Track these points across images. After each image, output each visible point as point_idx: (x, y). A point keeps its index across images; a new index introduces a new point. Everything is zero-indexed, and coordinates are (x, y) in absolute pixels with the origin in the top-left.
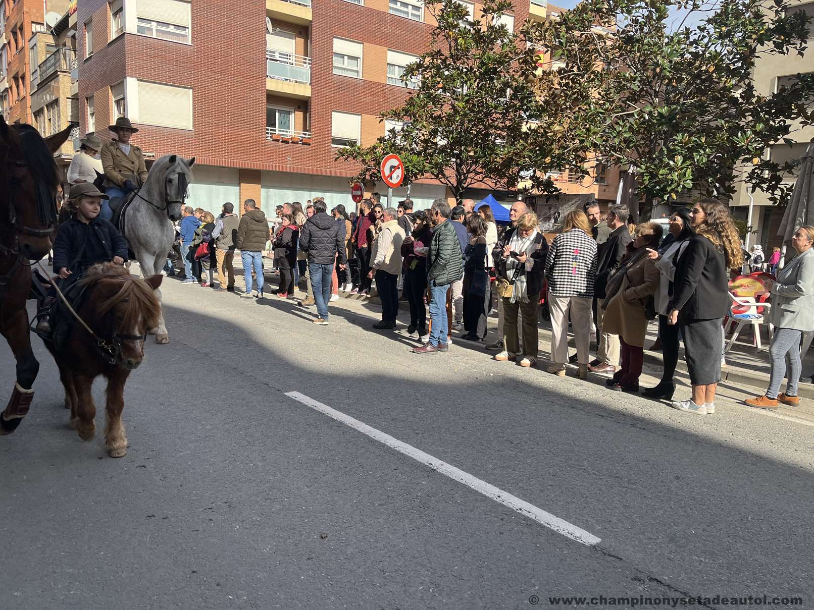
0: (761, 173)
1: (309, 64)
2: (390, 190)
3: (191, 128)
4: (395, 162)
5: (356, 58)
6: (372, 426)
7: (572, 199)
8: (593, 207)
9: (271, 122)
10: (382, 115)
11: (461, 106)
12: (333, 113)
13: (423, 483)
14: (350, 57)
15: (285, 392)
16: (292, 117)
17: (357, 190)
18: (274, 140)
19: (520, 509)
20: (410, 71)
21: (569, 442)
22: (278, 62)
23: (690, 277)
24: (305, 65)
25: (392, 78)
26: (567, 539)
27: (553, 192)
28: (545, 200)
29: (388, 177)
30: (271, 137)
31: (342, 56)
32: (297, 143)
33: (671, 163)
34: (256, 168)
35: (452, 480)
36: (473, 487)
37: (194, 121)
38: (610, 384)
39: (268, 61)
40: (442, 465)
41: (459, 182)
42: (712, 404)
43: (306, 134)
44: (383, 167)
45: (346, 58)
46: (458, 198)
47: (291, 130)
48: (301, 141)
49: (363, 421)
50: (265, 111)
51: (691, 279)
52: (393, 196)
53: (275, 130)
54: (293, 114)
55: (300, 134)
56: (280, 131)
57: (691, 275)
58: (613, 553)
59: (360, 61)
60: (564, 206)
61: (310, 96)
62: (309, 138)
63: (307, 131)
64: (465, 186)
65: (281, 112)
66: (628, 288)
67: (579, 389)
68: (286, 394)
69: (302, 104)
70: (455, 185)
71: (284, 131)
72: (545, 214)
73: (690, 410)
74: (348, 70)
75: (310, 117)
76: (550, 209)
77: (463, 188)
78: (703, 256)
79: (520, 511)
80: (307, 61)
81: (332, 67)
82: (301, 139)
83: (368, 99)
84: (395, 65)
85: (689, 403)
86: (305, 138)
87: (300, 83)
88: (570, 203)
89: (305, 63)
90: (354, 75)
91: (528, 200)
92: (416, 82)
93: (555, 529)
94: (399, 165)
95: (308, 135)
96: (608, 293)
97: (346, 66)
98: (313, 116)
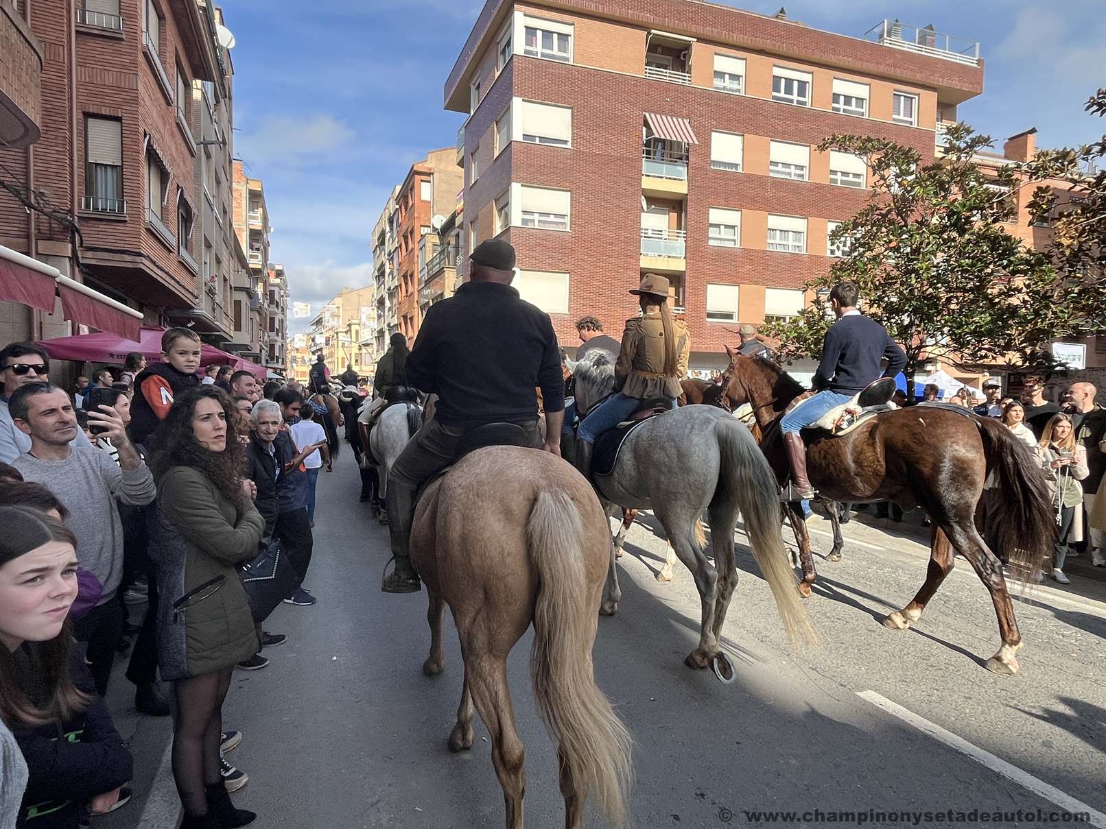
1: (684, 237)
3: (567, 312)
5: (733, 227)
11: (925, 267)
12: (709, 286)
14: (726, 226)
22: (652, 239)
24: (679, 239)
31: (718, 226)
37: (569, 305)
39: (642, 238)
43: (679, 310)
45: (722, 227)
59: (738, 229)
61: (684, 270)
63: (681, 306)
69: (675, 279)
74: (724, 240)
75: (684, 292)
80: (682, 235)
81: (708, 238)
83: (747, 268)
84: (775, 230)
87: (673, 257)
89: (679, 237)
95: (682, 310)
97: (722, 236)
98: (687, 290)
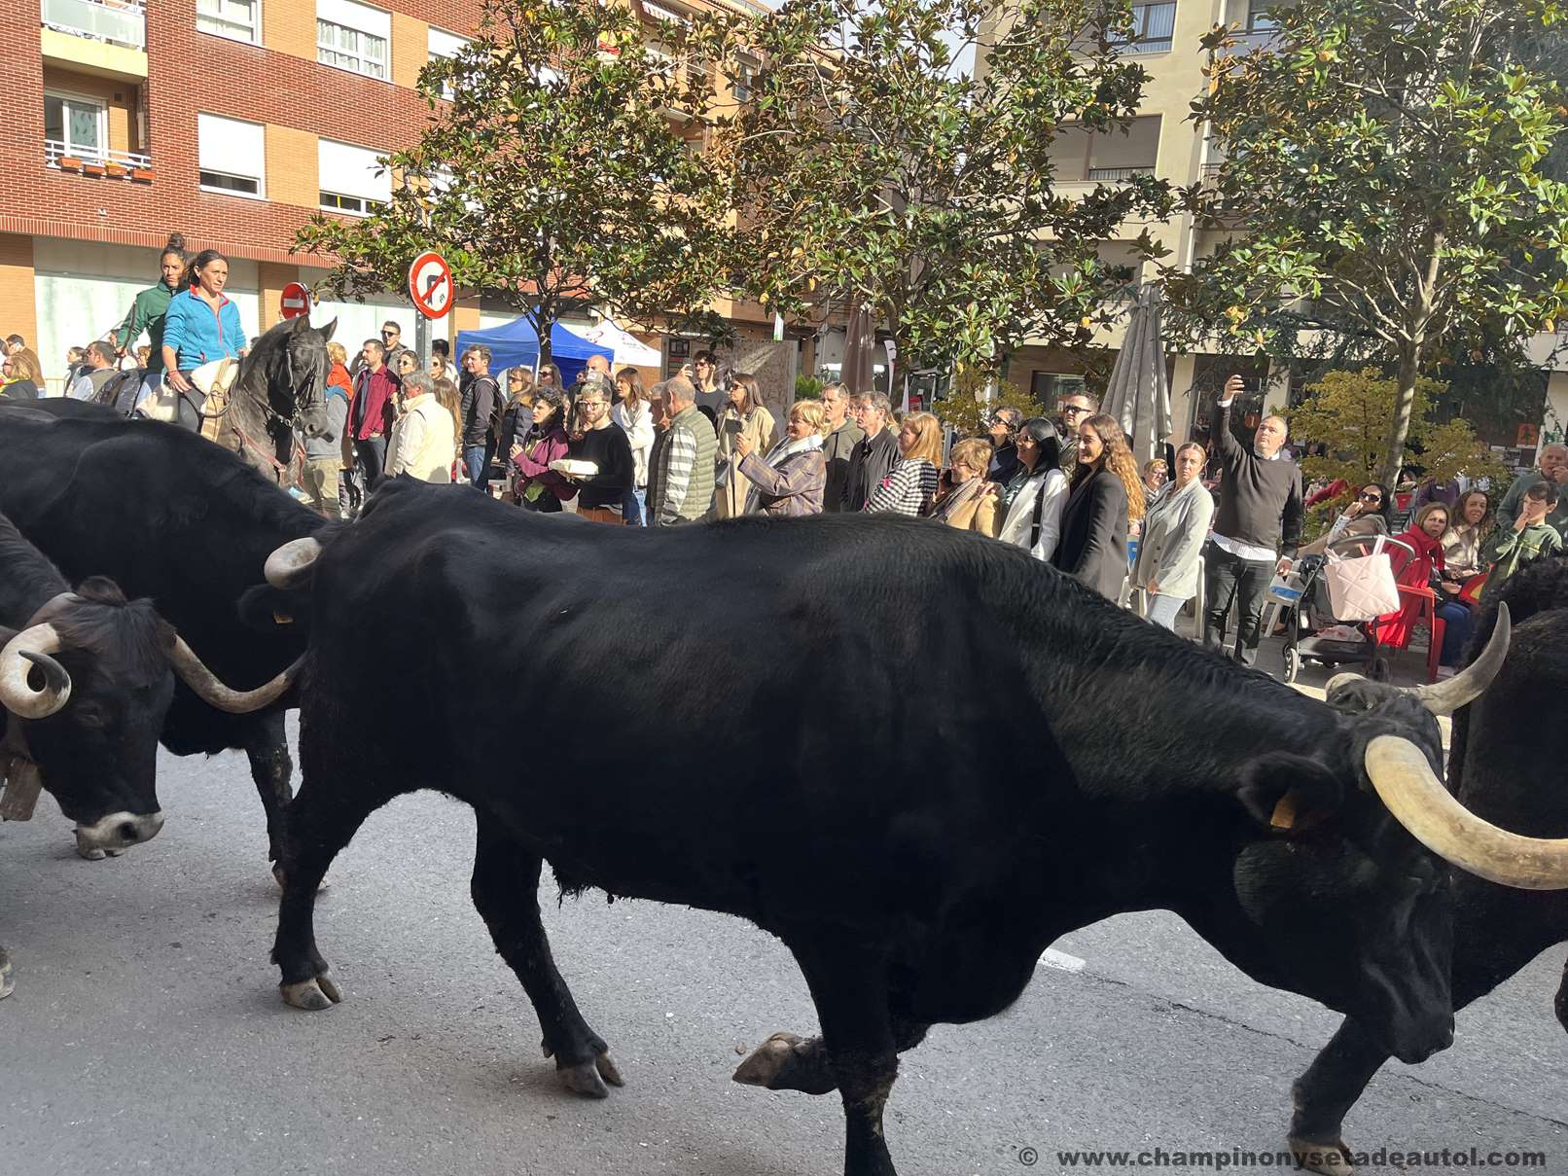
1: (142, 4)
4: (434, 269)
7: (758, 348)
9: (52, 129)
11: (558, 164)
12: (201, 117)
16: (101, 118)
17: (294, 297)
18: (64, 170)
29: (424, 298)
30: (56, 162)
32: (119, 178)
34: (23, 230)
41: (545, 305)
43: (138, 160)
44: (415, 275)
46: (543, 335)
47: (99, 148)
48: (129, 173)
50: (40, 102)
53: (63, 147)
54: (105, 112)
55: (125, 157)
56: (75, 148)
58: (1111, 978)
61: (145, 75)
62: (147, 169)
63: (141, 152)
71: (83, 150)
74: (230, 24)
75: (147, 123)
81: (195, 15)
82: (129, 169)
83: (278, 92)
86: (138, 167)
87: (119, 44)
90: (243, 37)
94: (443, 275)
95: (145, 161)
97: (225, 15)
98: (154, 119)
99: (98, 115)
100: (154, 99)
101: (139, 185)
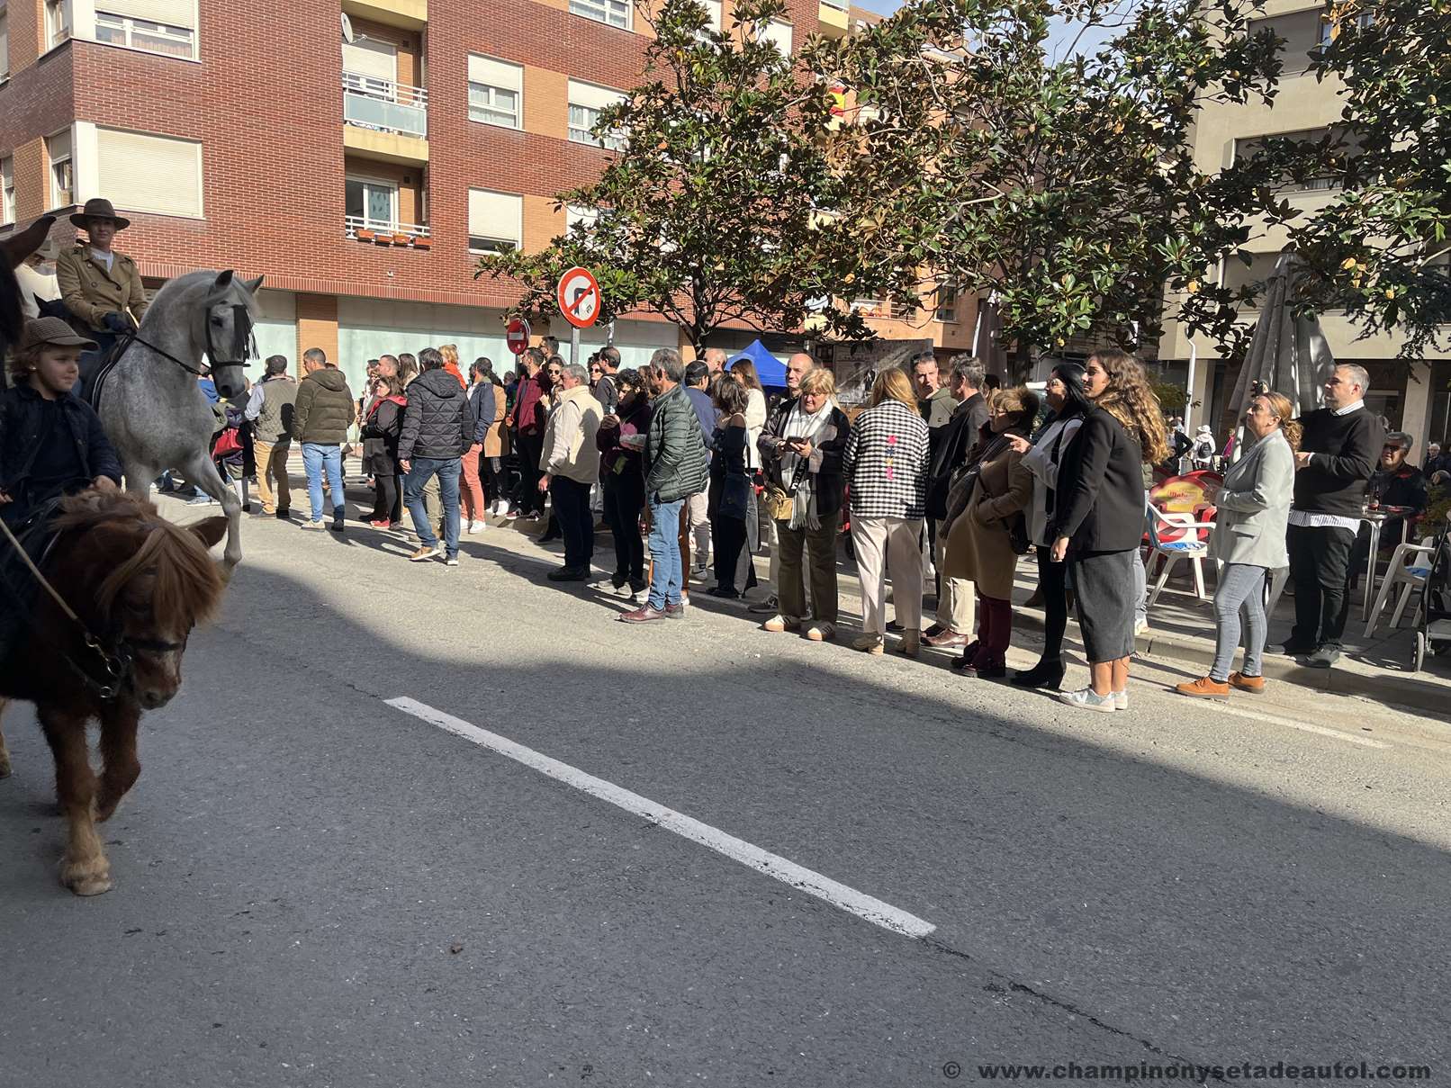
0: (1203, 305)
1: (424, 100)
2: (576, 332)
3: (200, 215)
4: (583, 282)
5: (511, 93)
6: (544, 753)
7: (896, 348)
8: (924, 362)
9: (354, 207)
10: (559, 198)
11: (700, 184)
12: (471, 192)
13: (635, 847)
14: (500, 91)
15: (388, 698)
16: (394, 197)
17: (517, 330)
18: (360, 240)
19: (802, 884)
20: (609, 118)
21: (886, 765)
22: (365, 96)
23: (1086, 479)
24: (416, 103)
25: (577, 131)
26: (879, 929)
27: (863, 335)
28: (849, 349)
29: (571, 309)
30: (354, 234)
31: (485, 88)
32: (404, 245)
33: (1056, 286)
34: (330, 291)
35: (686, 840)
36: (721, 850)
37: (206, 204)
38: (958, 666)
39: (346, 93)
40: (669, 815)
41: (700, 318)
42: (1123, 694)
43: (420, 230)
44: (563, 290)
45: (492, 91)
46: (699, 345)
47: (392, 222)
48: (412, 242)
49: (528, 745)
50: (342, 185)
51: (1089, 484)
52: (582, 341)
53: (362, 222)
54: (396, 193)
55: (411, 229)
56: (372, 223)
57: (1090, 478)
58: (954, 948)
59: (519, 98)
60: (881, 362)
61: (427, 159)
62: (427, 237)
63: (423, 224)
64: (711, 324)
65: (372, 188)
66: (983, 500)
67: (905, 675)
68: (387, 702)
69: (413, 175)
70: (693, 322)
71: (379, 224)
72: (850, 375)
73: (1088, 706)
74: (496, 113)
75: (428, 199)
76: (857, 365)
77: (707, 328)
78: (1105, 442)
79: (800, 887)
80: (420, 96)
81: (467, 107)
82: (412, 238)
83: (534, 168)
84: (582, 107)
85: (1086, 693)
86: (420, 236)
87: (408, 135)
88: (891, 356)
89: (416, 98)
90: (508, 124)
91: (820, 350)
92: (618, 140)
93: (860, 914)
94: (591, 287)
95: (425, 231)
96: (950, 510)
97: (492, 106)
98: (433, 196)
99: (392, 195)
100: (433, 178)
101: (420, 251)
